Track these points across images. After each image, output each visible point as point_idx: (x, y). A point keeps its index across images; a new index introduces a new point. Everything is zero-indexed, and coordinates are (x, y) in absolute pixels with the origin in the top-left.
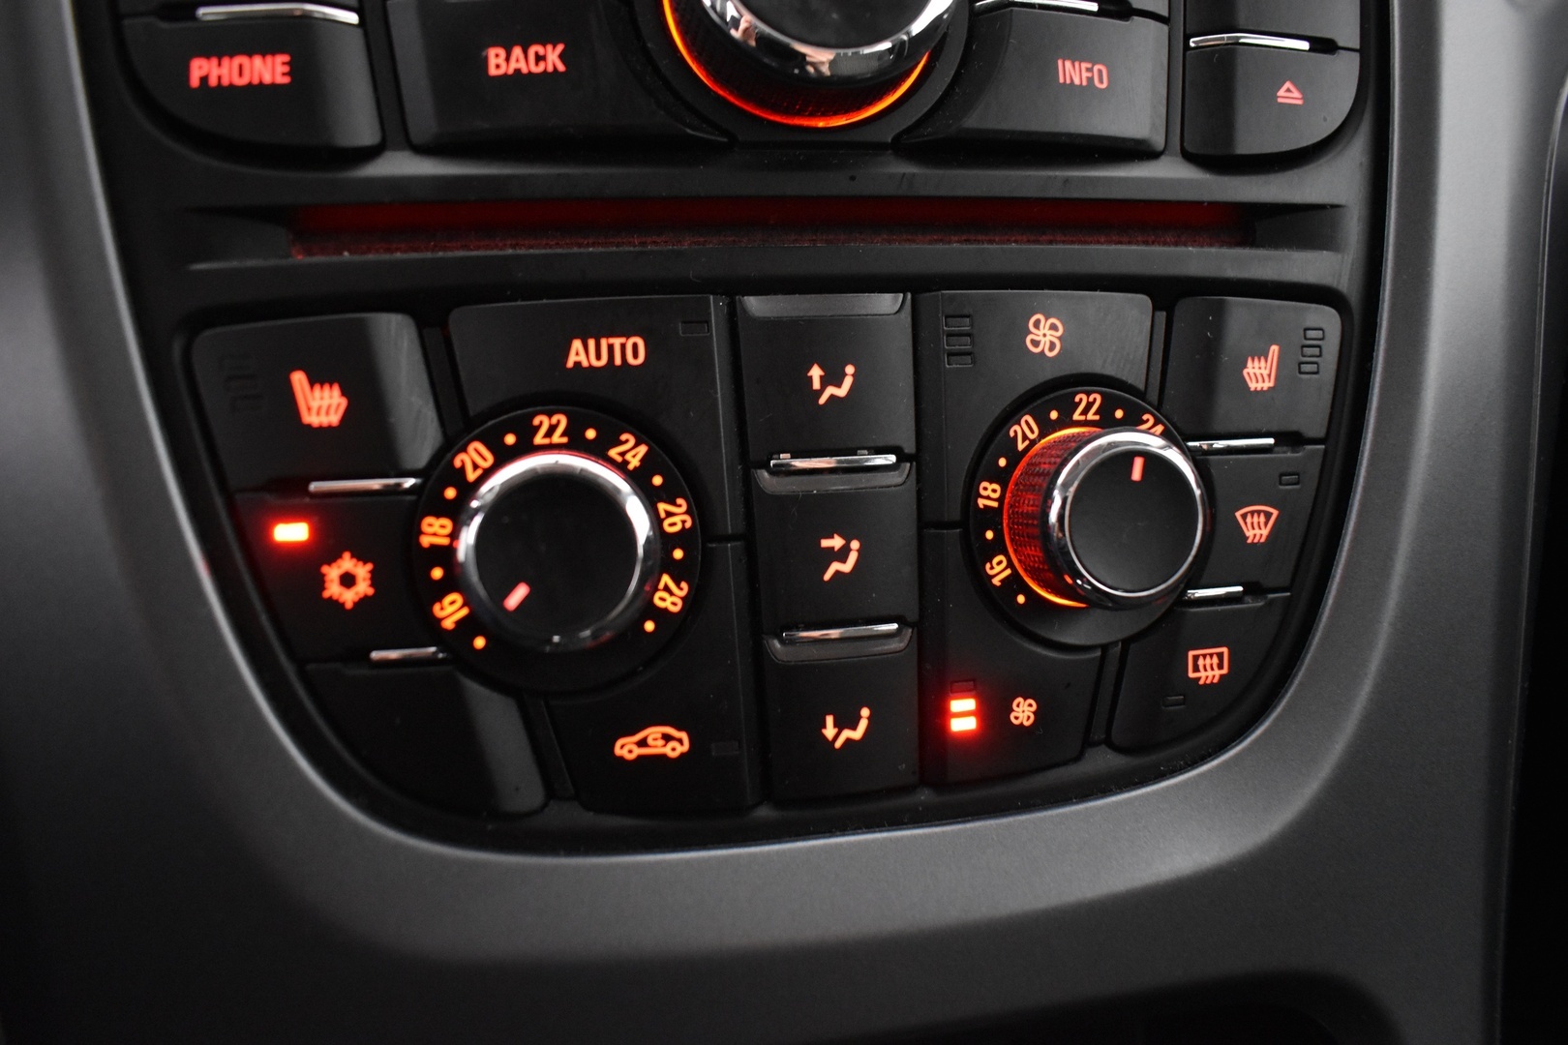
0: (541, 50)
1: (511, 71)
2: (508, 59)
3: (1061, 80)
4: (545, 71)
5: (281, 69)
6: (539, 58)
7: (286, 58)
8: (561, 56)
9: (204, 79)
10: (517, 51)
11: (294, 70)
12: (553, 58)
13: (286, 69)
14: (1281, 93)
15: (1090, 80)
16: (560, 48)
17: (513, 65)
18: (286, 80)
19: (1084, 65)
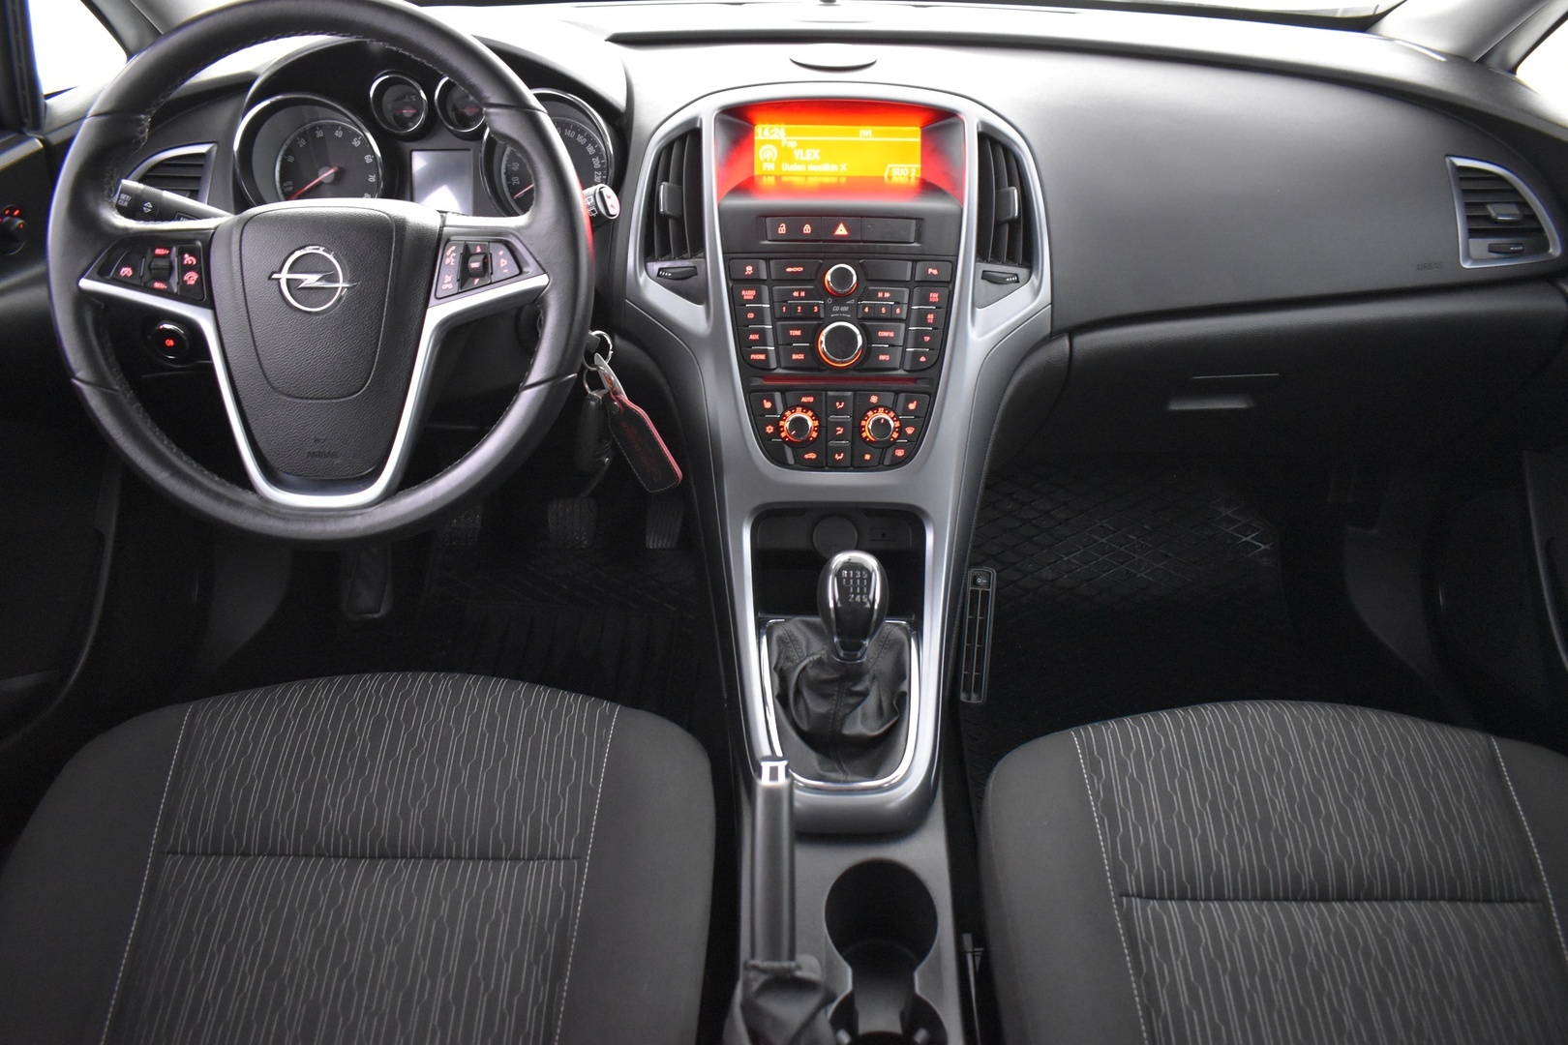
0: (801, 356)
3: (880, 360)
4: (801, 359)
5: (764, 357)
7: (765, 355)
8: (804, 357)
10: (797, 356)
11: (766, 357)
14: (921, 359)
16: (804, 355)
17: (796, 358)
18: (765, 359)
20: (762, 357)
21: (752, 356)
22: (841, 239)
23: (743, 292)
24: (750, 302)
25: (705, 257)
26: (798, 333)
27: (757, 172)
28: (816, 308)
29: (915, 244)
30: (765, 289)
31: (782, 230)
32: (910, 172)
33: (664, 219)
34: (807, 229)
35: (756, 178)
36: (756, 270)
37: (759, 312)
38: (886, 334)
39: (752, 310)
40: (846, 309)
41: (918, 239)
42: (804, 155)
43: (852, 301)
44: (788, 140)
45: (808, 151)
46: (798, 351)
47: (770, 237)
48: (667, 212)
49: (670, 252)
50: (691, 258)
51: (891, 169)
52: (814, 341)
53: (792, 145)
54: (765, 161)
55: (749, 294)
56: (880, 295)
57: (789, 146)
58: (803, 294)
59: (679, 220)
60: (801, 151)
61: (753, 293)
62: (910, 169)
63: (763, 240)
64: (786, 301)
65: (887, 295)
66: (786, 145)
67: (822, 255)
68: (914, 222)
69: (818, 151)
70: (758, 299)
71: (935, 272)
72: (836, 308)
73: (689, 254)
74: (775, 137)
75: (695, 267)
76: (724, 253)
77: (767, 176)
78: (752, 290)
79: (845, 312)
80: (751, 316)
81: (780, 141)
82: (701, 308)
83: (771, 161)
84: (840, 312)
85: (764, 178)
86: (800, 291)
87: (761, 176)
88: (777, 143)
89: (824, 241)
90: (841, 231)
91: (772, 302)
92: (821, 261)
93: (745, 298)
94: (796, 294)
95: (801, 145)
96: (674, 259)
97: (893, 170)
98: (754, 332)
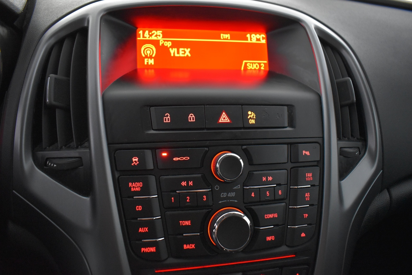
0: (191, 245)
1: (187, 248)
2: (187, 246)
3: (267, 240)
4: (192, 248)
5: (154, 249)
6: (191, 246)
7: (155, 248)
8: (194, 246)
9: (143, 251)
10: (188, 245)
11: (156, 249)
12: (193, 246)
13: (155, 249)
14: (302, 235)
15: (272, 239)
16: (194, 245)
17: (187, 247)
18: (155, 251)
19: (271, 237)
20: (153, 249)
21: (143, 249)
22: (225, 126)
23: (130, 184)
24: (137, 193)
25: (89, 147)
26: (188, 223)
27: (139, 67)
28: (205, 197)
29: (288, 129)
30: (152, 179)
31: (167, 119)
32: (260, 66)
33: (52, 109)
34: (192, 117)
35: (138, 70)
36: (142, 160)
37: (147, 204)
38: (271, 216)
39: (139, 202)
40: (233, 194)
41: (291, 123)
42: (178, 53)
43: (238, 187)
44: (165, 41)
45: (181, 49)
46: (189, 241)
47: (155, 126)
48: (54, 103)
49: (57, 142)
50: (77, 148)
51: (246, 63)
52: (203, 229)
53: (169, 44)
54: (146, 57)
55: (136, 186)
56: (264, 179)
57: (165, 45)
58: (191, 183)
59: (66, 110)
60: (175, 50)
61: (140, 184)
62: (259, 64)
63: (149, 129)
64: (175, 191)
65: (270, 178)
66: (163, 44)
67: (208, 143)
68: (286, 108)
69: (189, 49)
70: (145, 190)
71: (308, 153)
72: (223, 195)
73: (74, 143)
74: (153, 38)
75: (80, 158)
76: (109, 144)
77: (148, 69)
78: (139, 182)
79: (232, 198)
80: (139, 208)
81: (158, 41)
82: (87, 199)
83: (151, 57)
84: (227, 198)
85: (146, 71)
86: (187, 180)
87: (143, 69)
88: (155, 43)
89: (208, 129)
90: (224, 119)
91: (160, 192)
92: (206, 149)
93: (132, 189)
94: (184, 184)
95: (176, 45)
96: (61, 149)
97: (248, 65)
98: (143, 224)
